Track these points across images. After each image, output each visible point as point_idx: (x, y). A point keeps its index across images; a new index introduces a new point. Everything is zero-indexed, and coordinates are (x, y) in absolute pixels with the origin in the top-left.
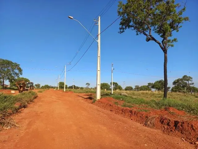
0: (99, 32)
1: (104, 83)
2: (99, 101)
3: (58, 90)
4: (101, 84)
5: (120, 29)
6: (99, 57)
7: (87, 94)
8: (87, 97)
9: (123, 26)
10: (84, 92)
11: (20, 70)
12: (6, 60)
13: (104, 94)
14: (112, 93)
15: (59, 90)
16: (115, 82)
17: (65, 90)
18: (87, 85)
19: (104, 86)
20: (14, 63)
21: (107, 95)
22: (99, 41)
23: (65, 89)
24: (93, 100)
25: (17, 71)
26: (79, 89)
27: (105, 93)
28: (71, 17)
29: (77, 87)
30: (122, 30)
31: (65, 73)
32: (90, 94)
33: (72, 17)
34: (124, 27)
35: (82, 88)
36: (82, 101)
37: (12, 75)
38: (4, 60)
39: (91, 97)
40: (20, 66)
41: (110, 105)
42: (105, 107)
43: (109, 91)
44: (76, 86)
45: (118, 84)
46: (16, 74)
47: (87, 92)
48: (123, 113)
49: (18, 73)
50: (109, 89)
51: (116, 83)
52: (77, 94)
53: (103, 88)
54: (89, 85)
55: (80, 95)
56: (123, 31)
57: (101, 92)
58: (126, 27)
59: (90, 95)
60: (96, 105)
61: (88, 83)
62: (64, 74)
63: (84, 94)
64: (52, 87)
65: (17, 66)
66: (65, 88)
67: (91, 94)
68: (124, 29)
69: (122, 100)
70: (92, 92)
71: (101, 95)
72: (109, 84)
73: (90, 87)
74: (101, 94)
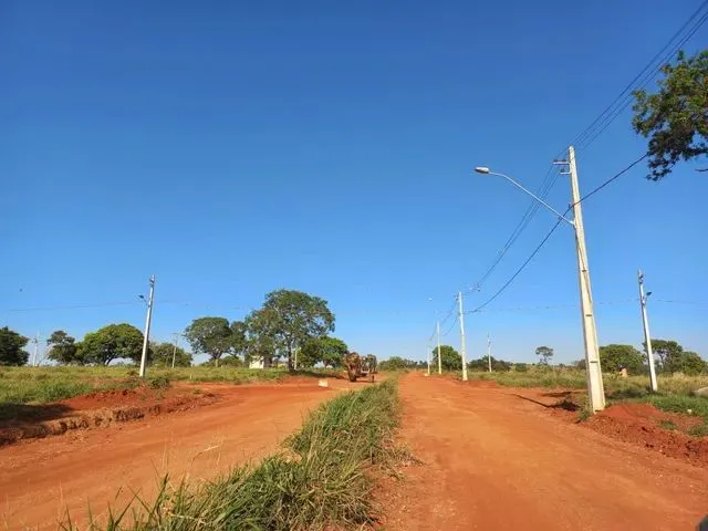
0: (577, 198)
1: (615, 346)
2: (601, 415)
3: (440, 377)
4: (601, 348)
5: (653, 165)
6: (584, 271)
7: (550, 391)
8: (553, 401)
9: (661, 155)
10: (538, 385)
11: (329, 318)
12: (293, 292)
13: (619, 392)
14: (655, 387)
15: (444, 375)
16: (667, 339)
17: (465, 378)
18: (541, 356)
19: (613, 358)
20: (312, 297)
21: (630, 394)
22: (578, 222)
23: (465, 372)
24: (578, 413)
25: (320, 321)
26: (509, 369)
27: (622, 390)
28: (483, 169)
29: (502, 362)
30: (659, 169)
31: (461, 318)
32: (559, 390)
33: (486, 169)
34: (667, 157)
35: (521, 368)
36: (542, 415)
37: (310, 333)
38: (288, 293)
39: (569, 403)
40: (327, 306)
41: (643, 429)
42: (625, 436)
43: (640, 379)
44: (498, 359)
45: (680, 349)
46: (321, 329)
47: (547, 384)
48: (692, 454)
49: (323, 325)
50: (638, 367)
51: (673, 345)
52: (513, 390)
53: (611, 364)
54: (550, 354)
55: (524, 392)
56: (666, 172)
57: (605, 385)
58: (674, 156)
59: (563, 394)
60: (594, 428)
61: (545, 348)
62: (457, 320)
63: (539, 390)
64: (414, 365)
65: (320, 306)
66: (464, 367)
67: (565, 390)
68: (667, 163)
69: (694, 414)
70: (567, 383)
71: (606, 394)
72: (639, 348)
73: (553, 362)
74: (605, 389)
